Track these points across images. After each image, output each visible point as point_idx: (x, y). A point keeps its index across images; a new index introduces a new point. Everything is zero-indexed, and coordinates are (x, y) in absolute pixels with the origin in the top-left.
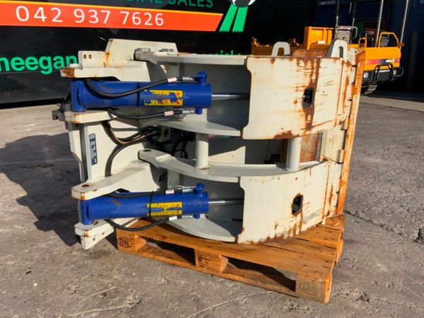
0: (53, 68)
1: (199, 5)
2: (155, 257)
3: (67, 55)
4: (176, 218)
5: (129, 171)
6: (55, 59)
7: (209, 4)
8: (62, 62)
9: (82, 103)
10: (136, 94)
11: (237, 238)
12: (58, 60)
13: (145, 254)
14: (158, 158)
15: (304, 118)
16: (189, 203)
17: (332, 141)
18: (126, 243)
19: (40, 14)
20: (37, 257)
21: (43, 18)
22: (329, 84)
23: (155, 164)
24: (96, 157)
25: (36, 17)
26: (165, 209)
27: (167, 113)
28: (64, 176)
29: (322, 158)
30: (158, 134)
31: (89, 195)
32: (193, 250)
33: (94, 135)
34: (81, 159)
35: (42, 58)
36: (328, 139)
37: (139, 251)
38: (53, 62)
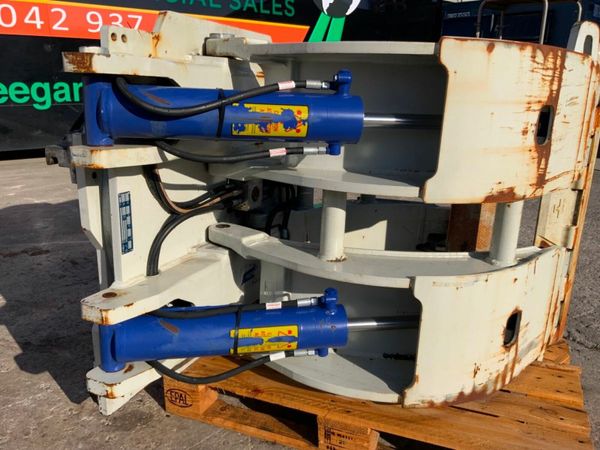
0: (53, 101)
1: (274, 12)
2: (238, 426)
3: (76, 81)
4: (282, 355)
5: (191, 264)
6: (56, 86)
7: (290, 11)
8: (67, 90)
9: (106, 128)
10: (217, 112)
11: (402, 396)
12: (61, 88)
13: (217, 420)
14: (245, 241)
15: (536, 165)
16: (312, 327)
17: (556, 209)
18: (181, 398)
19: (33, 17)
20: (12, 426)
21: (39, 23)
22: (572, 102)
23: (239, 252)
24: (130, 238)
25: (27, 21)
26: (265, 339)
27: (275, 152)
28: (66, 269)
29: (539, 240)
30: (242, 197)
31: (117, 316)
32: (314, 417)
33: (128, 194)
34: (101, 243)
35: (36, 85)
36: (551, 206)
37: (206, 414)
38: (53, 91)
